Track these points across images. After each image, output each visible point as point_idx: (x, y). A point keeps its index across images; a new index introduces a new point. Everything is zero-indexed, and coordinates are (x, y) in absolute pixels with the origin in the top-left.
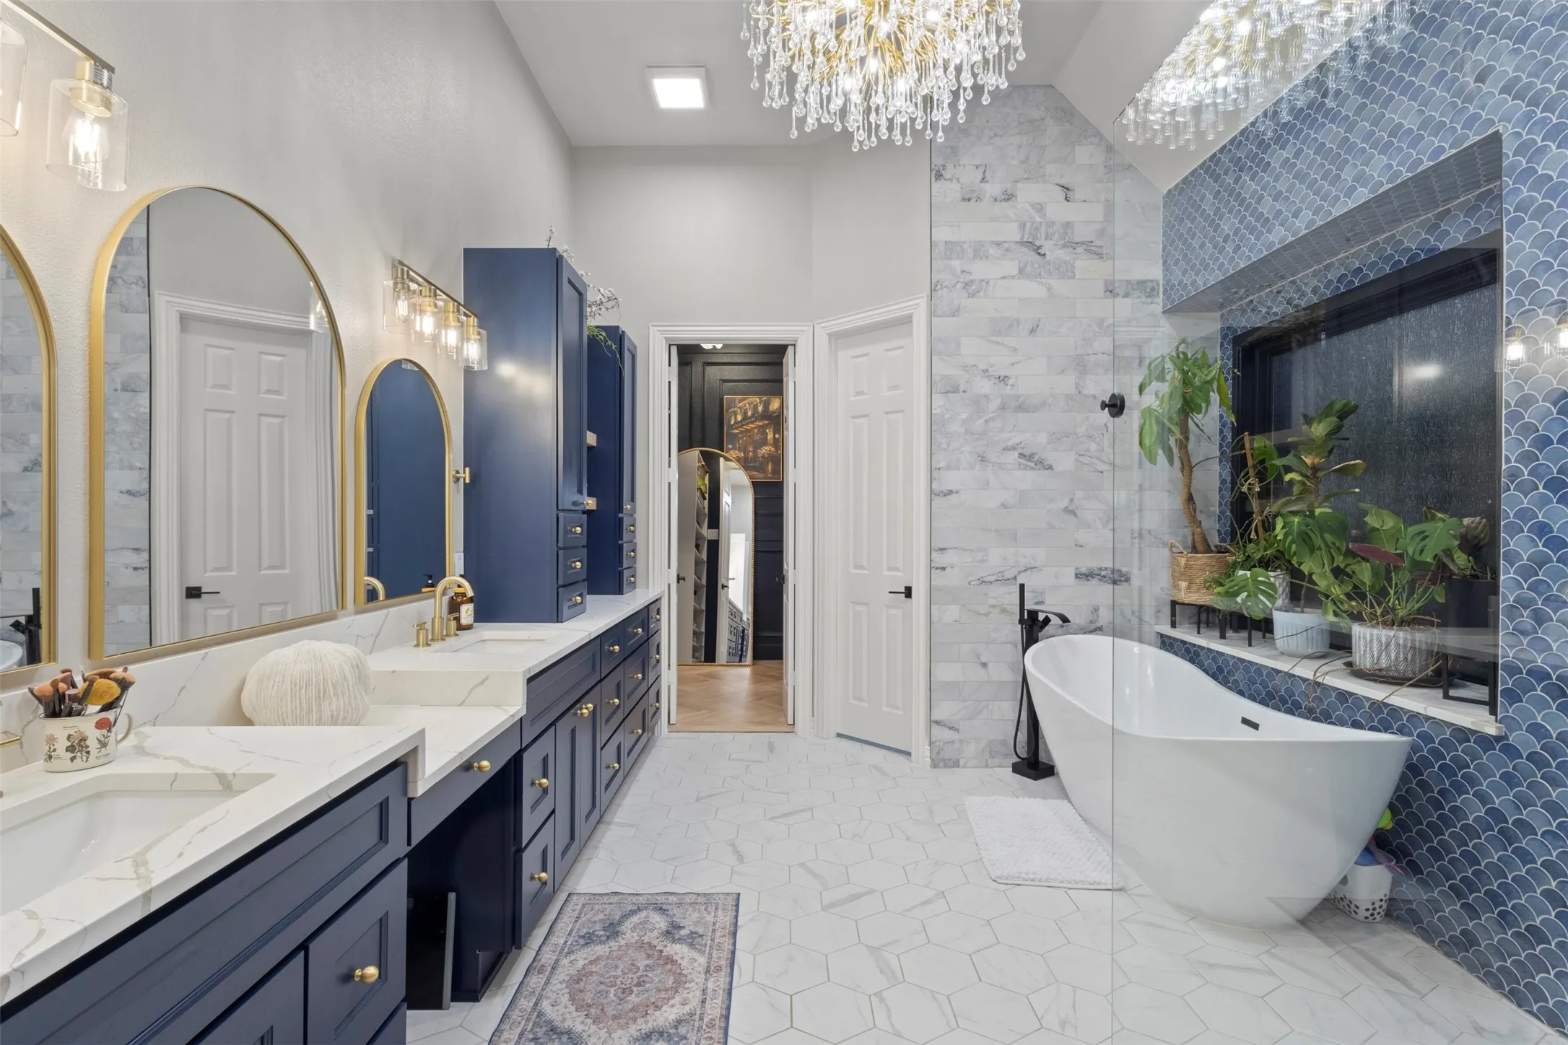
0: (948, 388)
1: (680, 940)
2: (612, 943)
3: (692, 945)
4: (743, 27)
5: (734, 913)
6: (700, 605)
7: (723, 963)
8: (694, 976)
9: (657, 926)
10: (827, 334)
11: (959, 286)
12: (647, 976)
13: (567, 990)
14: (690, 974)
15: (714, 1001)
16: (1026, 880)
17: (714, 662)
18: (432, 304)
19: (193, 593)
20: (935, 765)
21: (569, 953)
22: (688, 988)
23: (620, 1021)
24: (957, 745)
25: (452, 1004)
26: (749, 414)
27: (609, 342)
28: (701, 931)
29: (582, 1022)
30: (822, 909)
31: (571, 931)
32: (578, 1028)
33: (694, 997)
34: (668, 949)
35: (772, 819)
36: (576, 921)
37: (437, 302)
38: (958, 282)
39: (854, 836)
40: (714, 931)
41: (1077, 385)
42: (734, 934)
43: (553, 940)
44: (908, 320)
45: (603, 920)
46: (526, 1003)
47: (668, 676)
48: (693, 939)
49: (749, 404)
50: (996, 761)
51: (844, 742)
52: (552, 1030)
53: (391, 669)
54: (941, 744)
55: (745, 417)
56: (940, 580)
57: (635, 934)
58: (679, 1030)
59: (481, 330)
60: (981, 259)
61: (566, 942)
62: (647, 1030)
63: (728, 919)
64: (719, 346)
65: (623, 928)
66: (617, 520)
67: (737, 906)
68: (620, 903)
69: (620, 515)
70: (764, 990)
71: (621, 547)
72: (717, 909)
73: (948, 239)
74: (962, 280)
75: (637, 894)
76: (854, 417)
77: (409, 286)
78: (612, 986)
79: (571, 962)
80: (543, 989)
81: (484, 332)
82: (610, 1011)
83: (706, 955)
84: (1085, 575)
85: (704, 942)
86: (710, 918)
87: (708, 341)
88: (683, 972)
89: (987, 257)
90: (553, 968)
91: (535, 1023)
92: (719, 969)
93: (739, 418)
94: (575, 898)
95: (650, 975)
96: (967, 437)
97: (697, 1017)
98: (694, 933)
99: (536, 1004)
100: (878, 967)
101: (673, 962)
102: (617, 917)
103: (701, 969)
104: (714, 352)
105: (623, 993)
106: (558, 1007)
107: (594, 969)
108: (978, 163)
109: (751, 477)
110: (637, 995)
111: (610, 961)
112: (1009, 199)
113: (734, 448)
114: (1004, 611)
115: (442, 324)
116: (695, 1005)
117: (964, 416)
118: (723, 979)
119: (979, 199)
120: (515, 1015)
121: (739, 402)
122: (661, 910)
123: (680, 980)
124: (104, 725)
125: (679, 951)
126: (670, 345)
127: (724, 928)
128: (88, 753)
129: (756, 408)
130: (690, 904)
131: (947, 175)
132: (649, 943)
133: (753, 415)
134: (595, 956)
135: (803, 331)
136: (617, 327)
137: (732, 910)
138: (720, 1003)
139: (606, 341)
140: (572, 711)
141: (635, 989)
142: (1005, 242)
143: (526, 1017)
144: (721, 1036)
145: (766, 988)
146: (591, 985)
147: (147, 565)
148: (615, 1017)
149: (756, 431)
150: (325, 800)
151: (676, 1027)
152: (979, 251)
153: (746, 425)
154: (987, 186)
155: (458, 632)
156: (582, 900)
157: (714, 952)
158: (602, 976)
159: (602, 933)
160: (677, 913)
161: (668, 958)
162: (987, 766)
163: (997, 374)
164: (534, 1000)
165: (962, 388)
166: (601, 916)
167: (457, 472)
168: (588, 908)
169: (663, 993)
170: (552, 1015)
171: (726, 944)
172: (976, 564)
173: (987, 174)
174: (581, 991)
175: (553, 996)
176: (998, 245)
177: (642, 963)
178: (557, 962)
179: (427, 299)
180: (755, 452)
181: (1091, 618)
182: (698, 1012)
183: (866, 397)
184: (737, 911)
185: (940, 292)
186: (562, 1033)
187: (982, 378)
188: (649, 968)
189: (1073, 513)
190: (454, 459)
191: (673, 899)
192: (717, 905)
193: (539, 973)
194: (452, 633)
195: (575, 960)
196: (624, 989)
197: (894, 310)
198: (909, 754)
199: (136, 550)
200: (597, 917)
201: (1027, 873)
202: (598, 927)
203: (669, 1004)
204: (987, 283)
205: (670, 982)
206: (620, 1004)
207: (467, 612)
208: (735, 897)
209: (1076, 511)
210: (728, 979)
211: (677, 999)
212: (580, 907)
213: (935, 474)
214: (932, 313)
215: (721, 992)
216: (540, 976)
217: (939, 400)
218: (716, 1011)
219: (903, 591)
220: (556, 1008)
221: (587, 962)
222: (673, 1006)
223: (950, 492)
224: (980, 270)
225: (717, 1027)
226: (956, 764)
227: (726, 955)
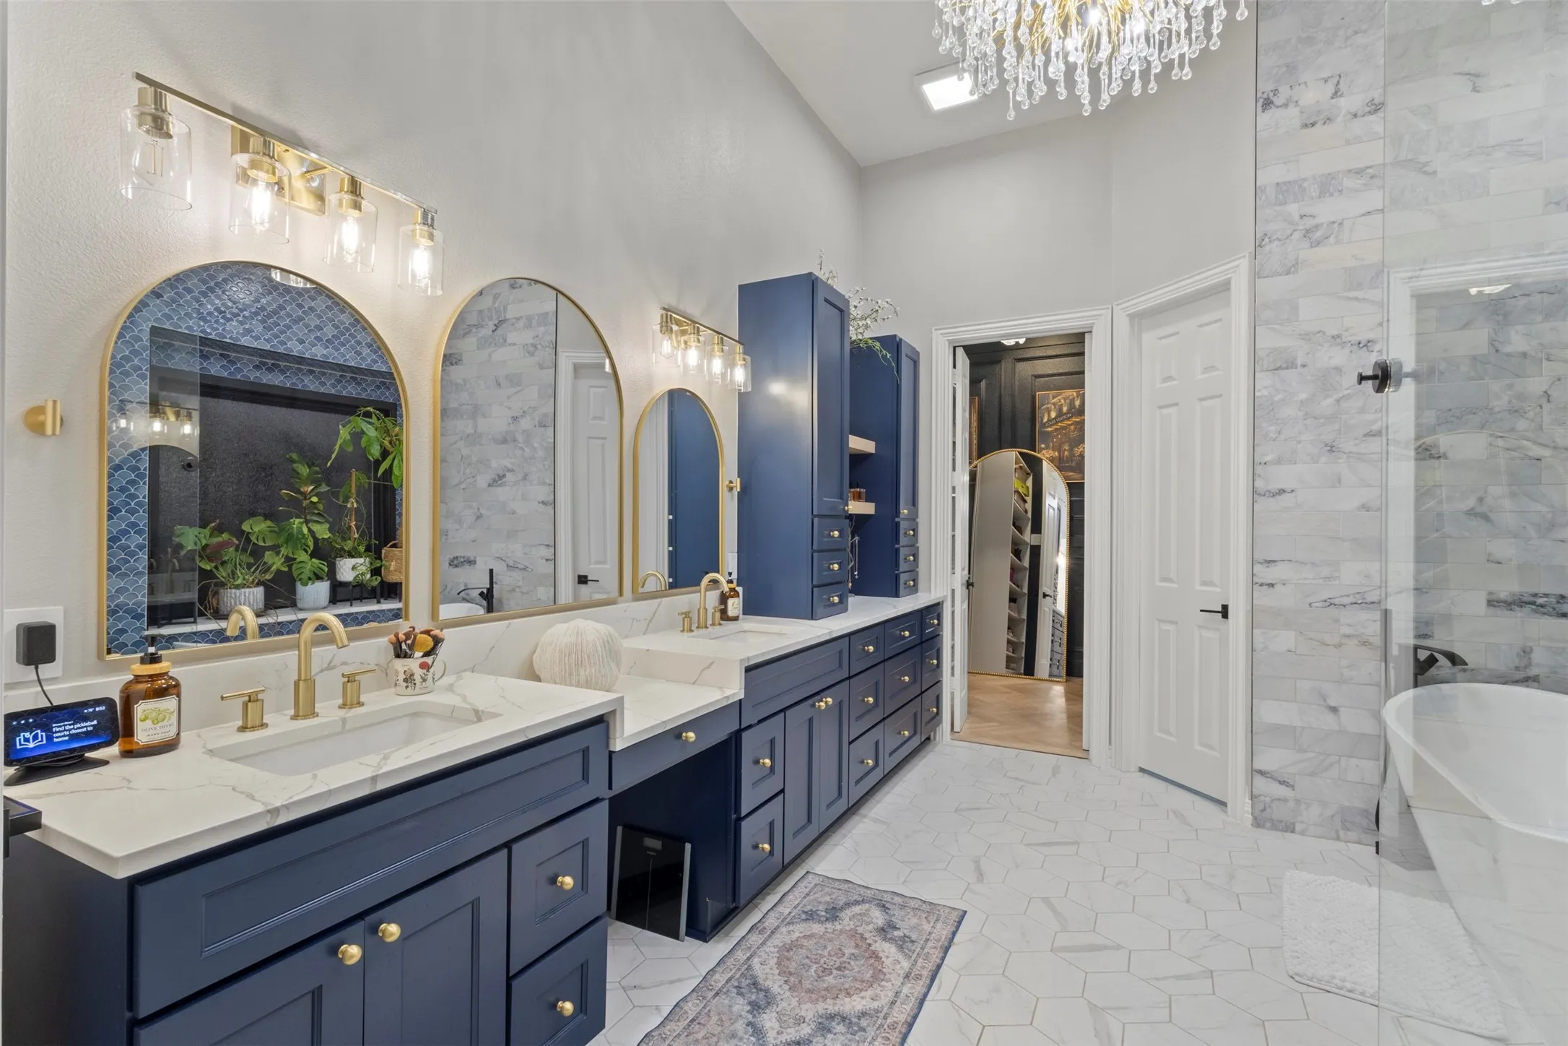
0: (1278, 365)
1: (892, 940)
2: (829, 925)
3: (901, 948)
4: (935, 24)
5: (954, 929)
6: (1019, 612)
7: (925, 973)
8: (892, 977)
9: (874, 921)
10: (1128, 315)
11: (1296, 235)
12: (849, 963)
13: (777, 955)
14: (890, 973)
15: (904, 1006)
16: (1341, 989)
17: (1033, 675)
18: (696, 340)
19: (583, 580)
20: (1258, 823)
21: (789, 923)
22: (882, 986)
23: (813, 996)
24: (1291, 804)
25: (686, 938)
26: (1065, 409)
27: (884, 352)
28: (914, 937)
29: (780, 986)
30: (1051, 951)
31: (798, 905)
32: (775, 989)
33: (886, 997)
34: (877, 945)
35: (1028, 845)
36: (805, 897)
37: (700, 337)
38: (1295, 230)
39: (1119, 883)
40: (927, 940)
41: (1492, 343)
42: (947, 950)
43: (780, 908)
44: (1225, 287)
45: (828, 902)
46: (741, 955)
47: (953, 685)
48: (904, 942)
49: (1065, 399)
50: (1353, 835)
51: (1147, 780)
52: (754, 984)
53: (647, 648)
54: (1268, 800)
55: (1060, 414)
56: (1265, 599)
57: (852, 923)
58: (861, 1022)
59: (746, 357)
60: (1331, 195)
61: (790, 913)
62: (833, 1012)
63: (945, 932)
64: (1022, 341)
65: (842, 915)
66: (894, 525)
67: (960, 923)
68: (848, 891)
69: (897, 520)
70: (957, 1011)
71: (897, 551)
72: (937, 920)
73: (1280, 180)
74: (1301, 228)
75: (866, 887)
76: (1160, 407)
77: (671, 328)
78: (816, 963)
79: (789, 932)
80: (758, 948)
81: (748, 358)
82: (807, 984)
83: (912, 961)
84: (1505, 602)
85: (913, 948)
86: (927, 927)
87: (1009, 336)
88: (884, 970)
89: (1341, 191)
90: (772, 932)
91: (743, 973)
92: (919, 977)
93: (1053, 415)
94: (810, 876)
95: (852, 963)
96: (1307, 422)
97: (882, 1015)
98: (907, 937)
99: (749, 959)
100: (1095, 1029)
101: (878, 958)
102: (841, 903)
103: (902, 972)
104: (1017, 347)
105: (823, 972)
106: (765, 967)
107: (805, 943)
108: (1325, 75)
109: (1066, 478)
110: (835, 978)
111: (822, 941)
112: (1376, 111)
113: (1047, 448)
114: (1365, 643)
115: (707, 355)
116: (884, 1004)
117: (1303, 396)
118: (919, 988)
119: (1328, 120)
120: (730, 962)
121: (1054, 398)
122: (884, 907)
123: (878, 976)
124: (424, 666)
125: (887, 950)
126: (954, 348)
127: (938, 941)
128: (415, 684)
129: (1072, 401)
130: (913, 908)
131: (1277, 101)
132: (862, 935)
133: (1069, 411)
134: (810, 932)
135: (1100, 315)
136: (895, 336)
137: (952, 925)
138: (908, 1010)
139: (881, 351)
140: (810, 701)
141: (835, 972)
142: (1368, 168)
143: (737, 967)
144: (898, 1040)
145: (961, 1011)
146: (798, 956)
147: (553, 557)
148: (809, 991)
149: (1072, 427)
150: (521, 739)
151: (859, 1018)
152: (1327, 186)
153: (1061, 422)
154: (1342, 102)
155: (722, 622)
156: (816, 880)
157: (920, 960)
158: (810, 951)
159: (823, 914)
160: (897, 914)
161: (874, 953)
162: (1338, 838)
163: (1355, 339)
164: (748, 955)
165: (1299, 362)
166: (828, 898)
167: (731, 482)
168: (819, 888)
169: (859, 983)
170: (759, 972)
171: (934, 957)
172: (1321, 581)
173: (1341, 86)
174: (788, 959)
175: (765, 956)
176: (1358, 173)
177: (847, 951)
178: (778, 927)
179: (692, 336)
180: (1071, 450)
181: (1517, 663)
182: (885, 1011)
183: (1175, 383)
184: (958, 928)
185: (1267, 248)
186: (761, 990)
187: (1331, 346)
188: (854, 957)
189: (1485, 517)
190: (729, 472)
191: (898, 900)
192: (939, 916)
193: (760, 933)
194: (717, 623)
195: (793, 931)
196: (825, 969)
197: (1209, 277)
198: (1223, 804)
199: (547, 545)
200: (823, 899)
201: (1343, 980)
202: (821, 908)
203: (861, 995)
204: (1341, 224)
205: (868, 975)
206: (817, 981)
207: (734, 606)
208: (961, 913)
209: (1490, 514)
210: (924, 990)
211: (869, 993)
212: (813, 885)
213: (1259, 469)
214: (1256, 275)
215: (913, 1000)
216: (760, 936)
217: (1264, 380)
218: (902, 1015)
219: (1220, 610)
220: (764, 967)
221: (802, 935)
222: (862, 997)
223: (1282, 491)
224: (1326, 211)
225: (897, 1030)
226: (1290, 828)
227: (931, 966)
